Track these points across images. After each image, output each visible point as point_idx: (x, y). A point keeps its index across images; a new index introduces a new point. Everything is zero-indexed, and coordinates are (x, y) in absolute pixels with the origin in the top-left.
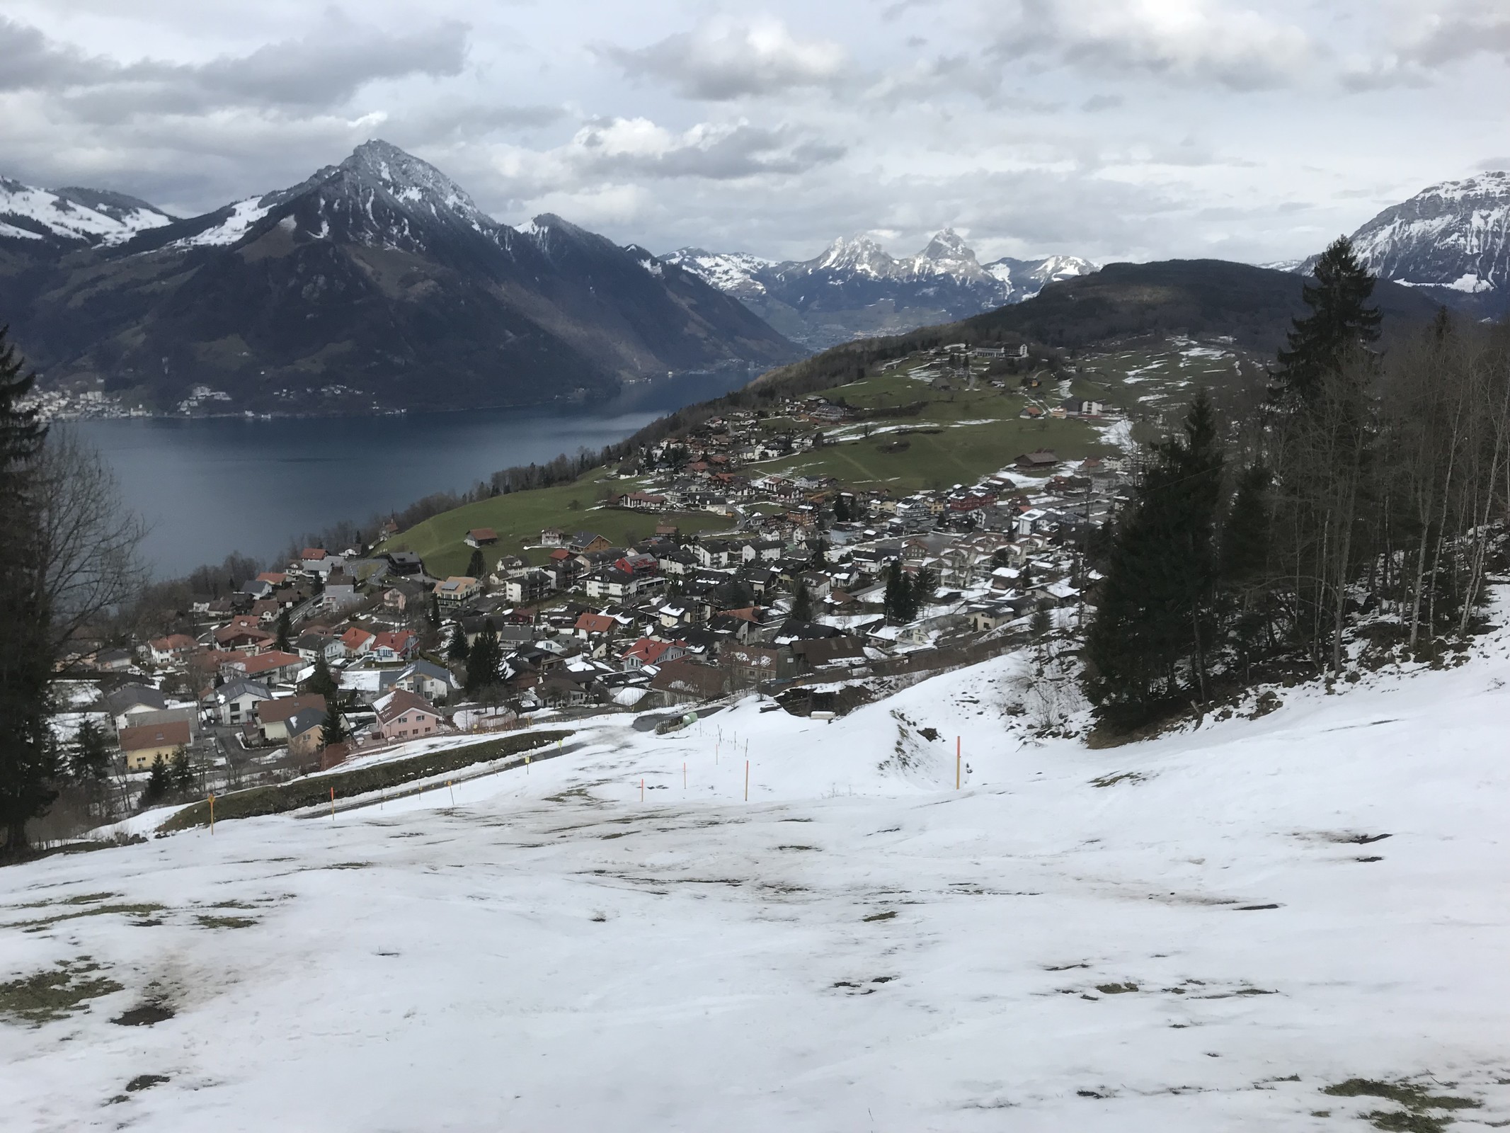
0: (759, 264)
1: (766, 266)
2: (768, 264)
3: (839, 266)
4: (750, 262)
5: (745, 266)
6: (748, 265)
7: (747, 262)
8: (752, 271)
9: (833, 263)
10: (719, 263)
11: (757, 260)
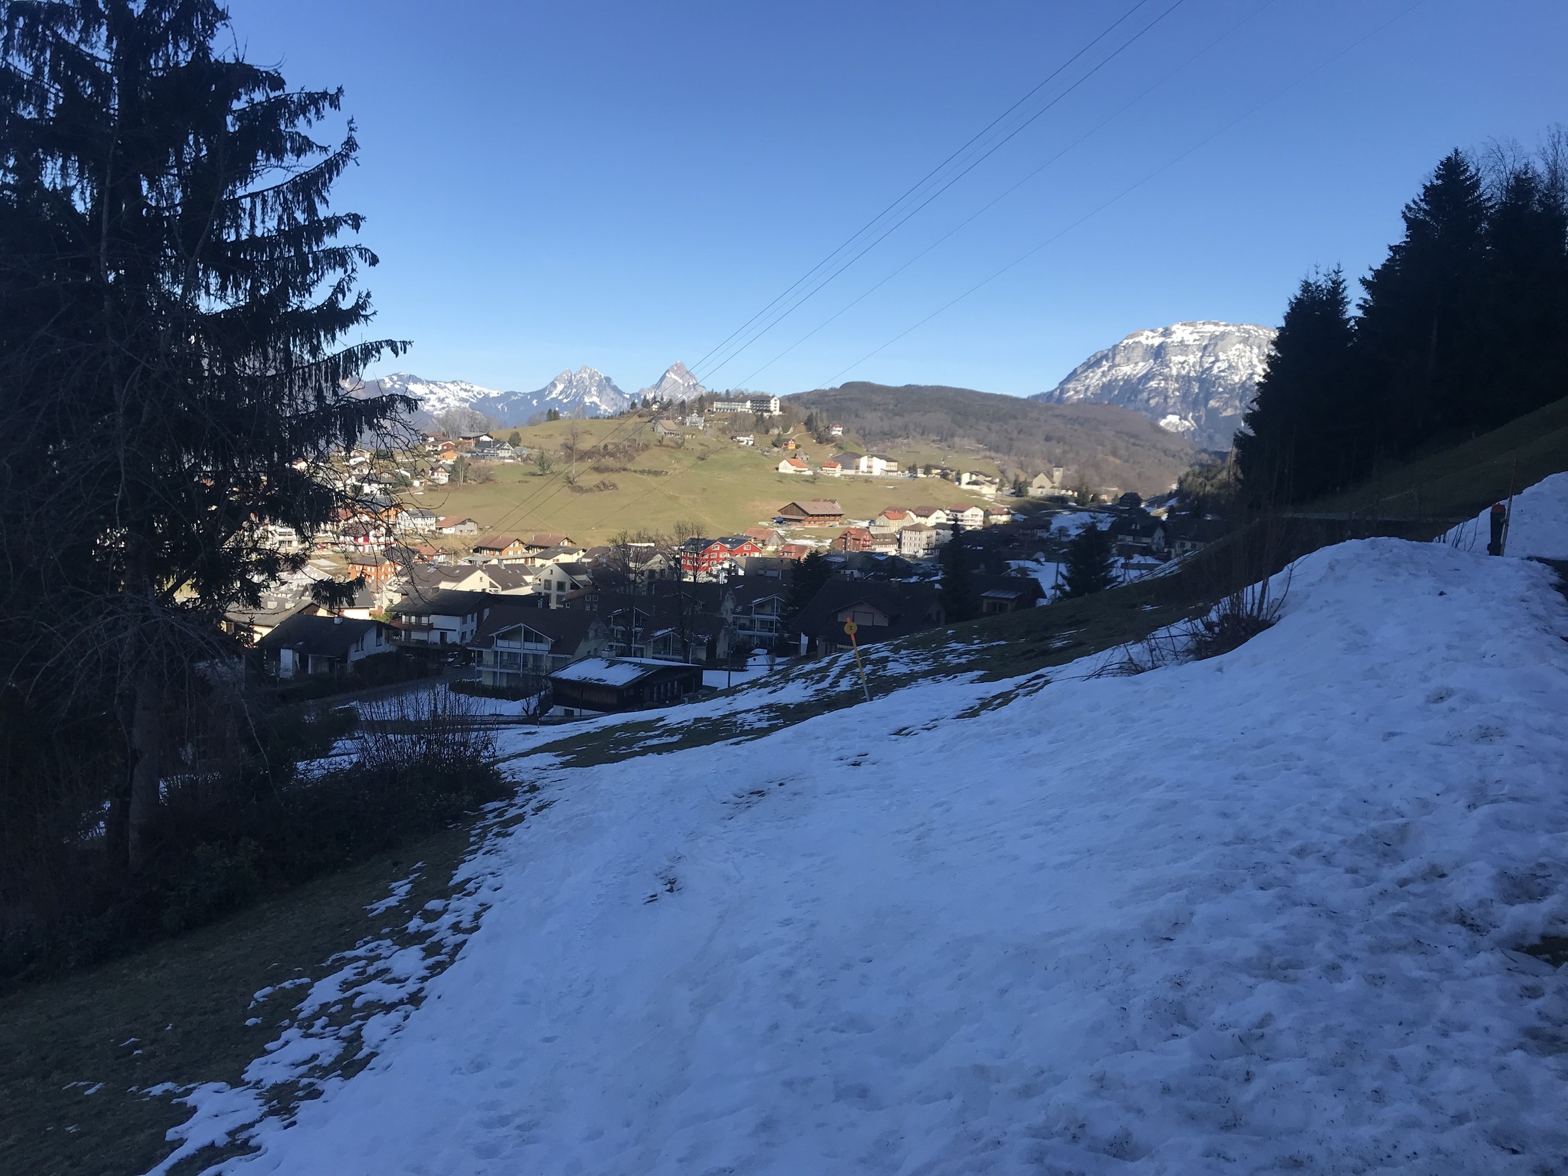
0: (478, 393)
1: (486, 397)
2: (488, 394)
3: (566, 398)
4: (469, 391)
5: (463, 395)
6: (467, 393)
7: (465, 390)
8: (471, 399)
9: (561, 394)
10: (434, 391)
11: (476, 389)
